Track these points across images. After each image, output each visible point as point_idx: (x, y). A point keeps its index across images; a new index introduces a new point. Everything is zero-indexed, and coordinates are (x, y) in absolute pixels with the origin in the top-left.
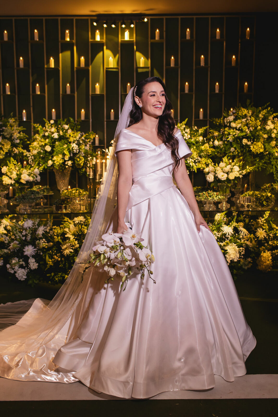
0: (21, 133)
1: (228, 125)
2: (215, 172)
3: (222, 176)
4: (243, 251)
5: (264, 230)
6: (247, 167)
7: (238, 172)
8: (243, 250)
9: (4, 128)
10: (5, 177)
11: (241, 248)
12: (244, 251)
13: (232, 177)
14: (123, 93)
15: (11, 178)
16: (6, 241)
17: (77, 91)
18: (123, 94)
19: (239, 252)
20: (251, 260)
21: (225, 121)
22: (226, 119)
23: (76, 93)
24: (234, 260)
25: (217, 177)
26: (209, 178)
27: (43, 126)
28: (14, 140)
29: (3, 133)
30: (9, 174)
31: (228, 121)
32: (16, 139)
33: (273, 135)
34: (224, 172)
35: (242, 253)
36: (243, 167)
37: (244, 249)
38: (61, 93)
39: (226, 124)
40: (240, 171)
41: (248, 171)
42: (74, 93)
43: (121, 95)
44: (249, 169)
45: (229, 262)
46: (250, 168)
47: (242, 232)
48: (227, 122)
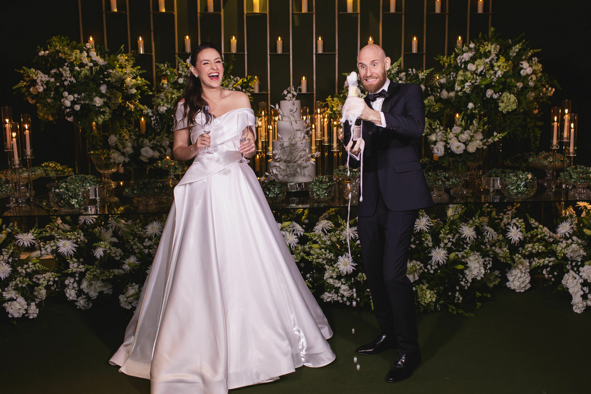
0: (139, 78)
1: (463, 66)
2: (446, 142)
3: (458, 147)
4: (489, 263)
5: (519, 229)
6: (495, 134)
7: (481, 140)
8: (489, 260)
9: (111, 71)
10: (114, 152)
11: (487, 259)
12: (491, 263)
13: (472, 149)
14: (295, 12)
15: (123, 154)
16: (117, 256)
17: (224, 7)
18: (296, 14)
19: (484, 264)
20: (499, 273)
21: (459, 61)
22: (459, 57)
23: (222, 10)
24: (477, 278)
25: (450, 148)
26: (438, 150)
27: (173, 65)
28: (126, 89)
29: (109, 79)
30: (121, 147)
31: (463, 61)
32: (131, 88)
33: (531, 84)
34: (459, 141)
35: (489, 266)
36: (487, 134)
37: (491, 259)
38: (199, 11)
39: (459, 65)
40: (483, 139)
41: (496, 139)
42: (220, 11)
43: (293, 14)
44: (497, 137)
45: (470, 280)
46: (498, 135)
47: (487, 233)
48: (460, 62)
